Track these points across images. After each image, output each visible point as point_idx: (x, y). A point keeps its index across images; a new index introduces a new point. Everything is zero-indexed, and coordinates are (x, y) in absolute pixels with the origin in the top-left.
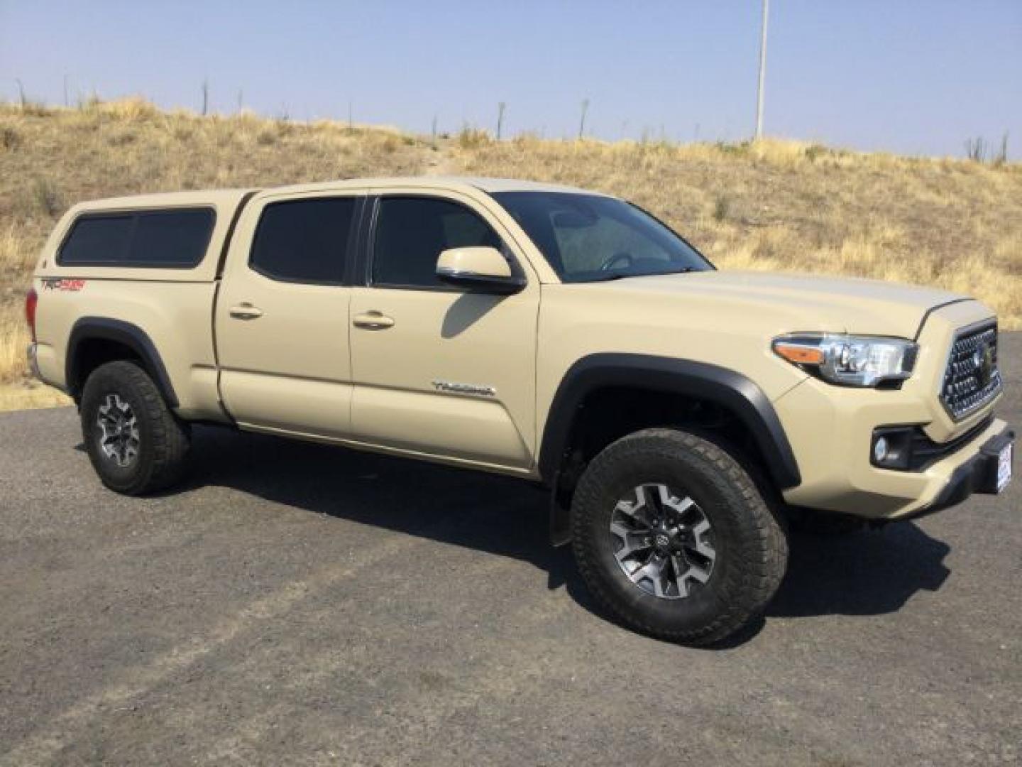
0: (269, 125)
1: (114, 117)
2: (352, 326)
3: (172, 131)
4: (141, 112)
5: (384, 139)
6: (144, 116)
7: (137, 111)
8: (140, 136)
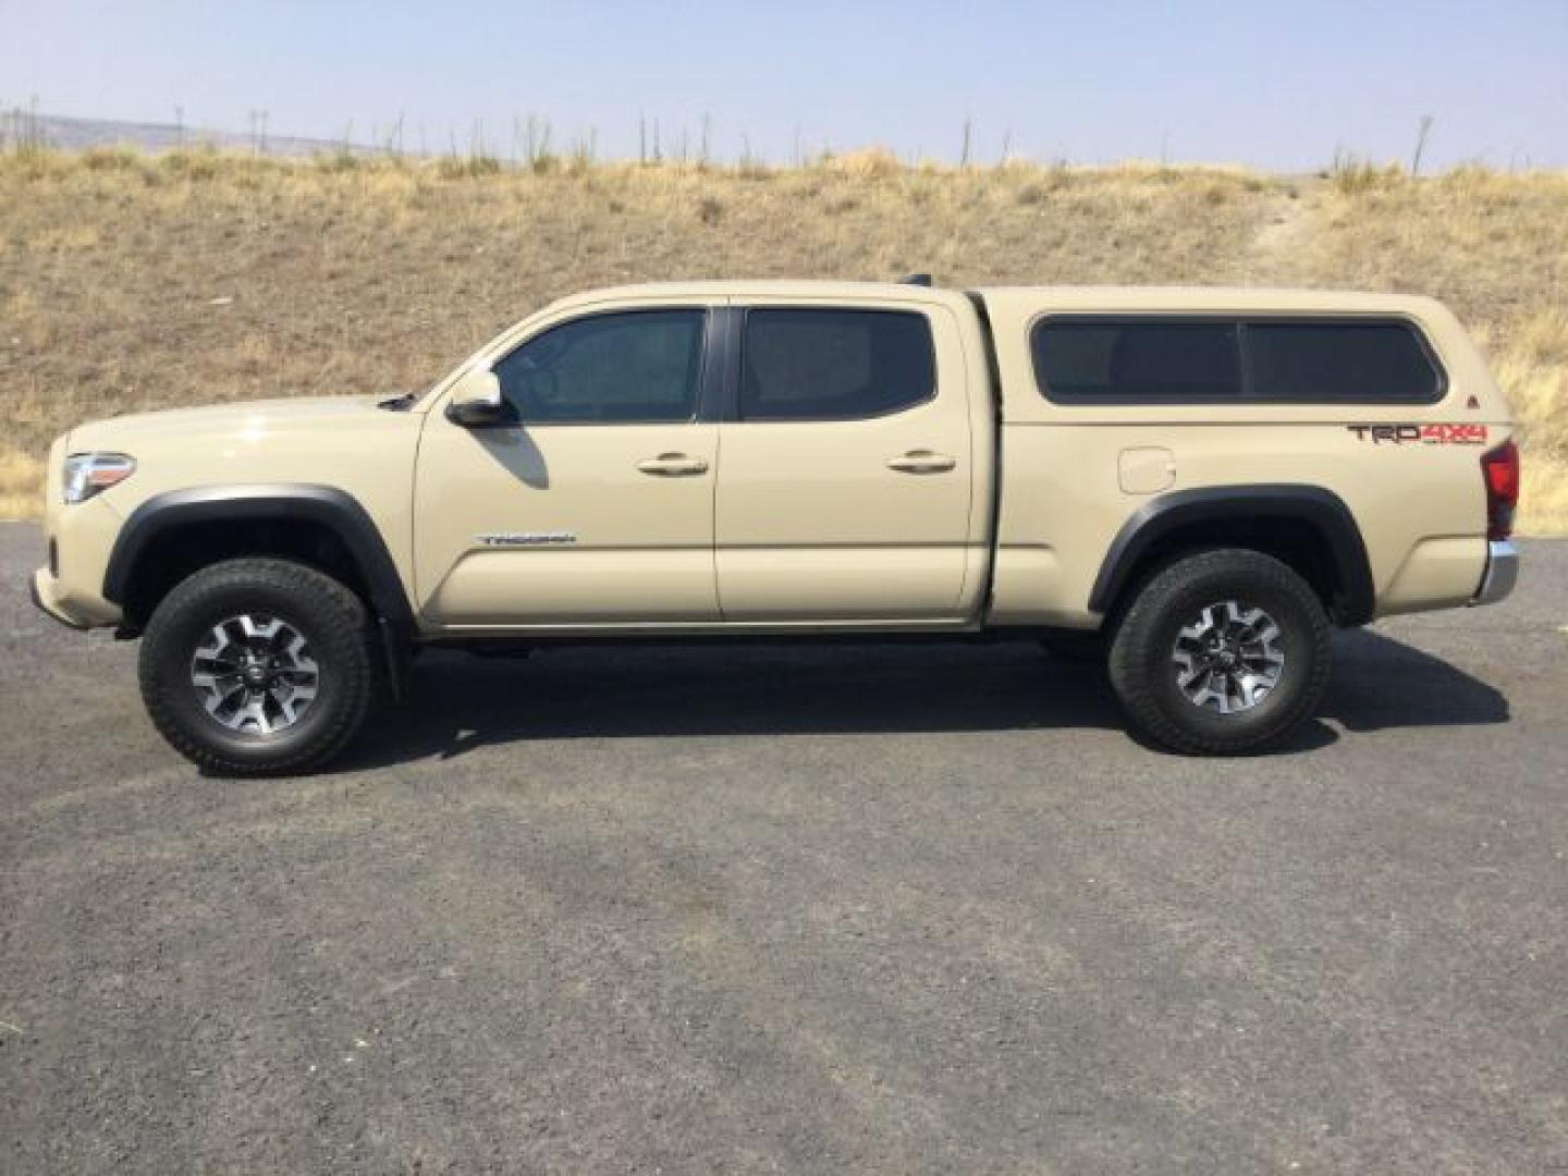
0: (1040, 176)
1: (841, 176)
3: (907, 193)
4: (876, 167)
5: (1209, 184)
6: (881, 171)
7: (871, 166)
8: (865, 202)
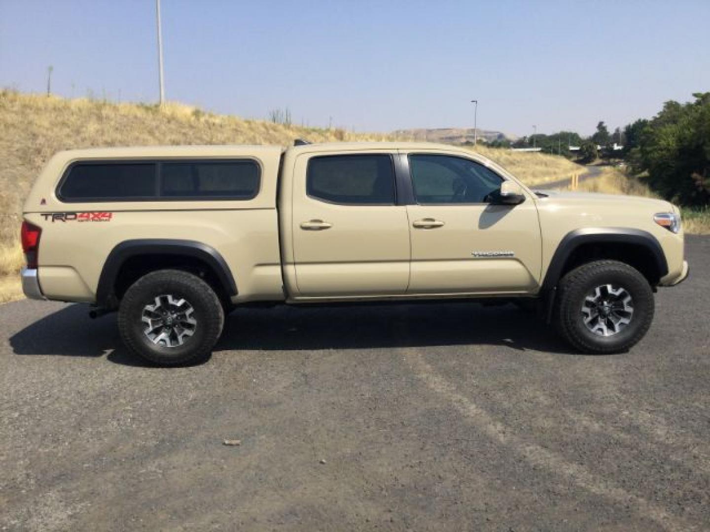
2: (412, 227)
